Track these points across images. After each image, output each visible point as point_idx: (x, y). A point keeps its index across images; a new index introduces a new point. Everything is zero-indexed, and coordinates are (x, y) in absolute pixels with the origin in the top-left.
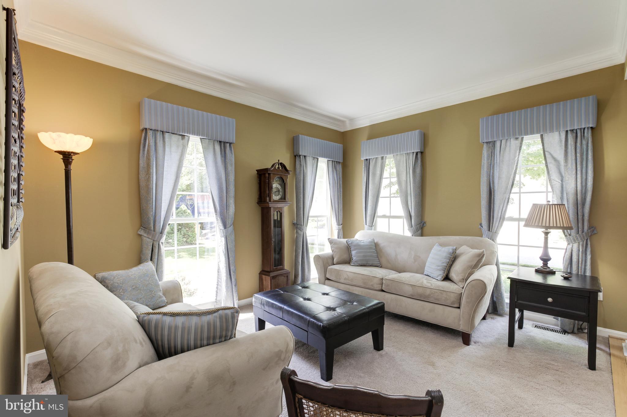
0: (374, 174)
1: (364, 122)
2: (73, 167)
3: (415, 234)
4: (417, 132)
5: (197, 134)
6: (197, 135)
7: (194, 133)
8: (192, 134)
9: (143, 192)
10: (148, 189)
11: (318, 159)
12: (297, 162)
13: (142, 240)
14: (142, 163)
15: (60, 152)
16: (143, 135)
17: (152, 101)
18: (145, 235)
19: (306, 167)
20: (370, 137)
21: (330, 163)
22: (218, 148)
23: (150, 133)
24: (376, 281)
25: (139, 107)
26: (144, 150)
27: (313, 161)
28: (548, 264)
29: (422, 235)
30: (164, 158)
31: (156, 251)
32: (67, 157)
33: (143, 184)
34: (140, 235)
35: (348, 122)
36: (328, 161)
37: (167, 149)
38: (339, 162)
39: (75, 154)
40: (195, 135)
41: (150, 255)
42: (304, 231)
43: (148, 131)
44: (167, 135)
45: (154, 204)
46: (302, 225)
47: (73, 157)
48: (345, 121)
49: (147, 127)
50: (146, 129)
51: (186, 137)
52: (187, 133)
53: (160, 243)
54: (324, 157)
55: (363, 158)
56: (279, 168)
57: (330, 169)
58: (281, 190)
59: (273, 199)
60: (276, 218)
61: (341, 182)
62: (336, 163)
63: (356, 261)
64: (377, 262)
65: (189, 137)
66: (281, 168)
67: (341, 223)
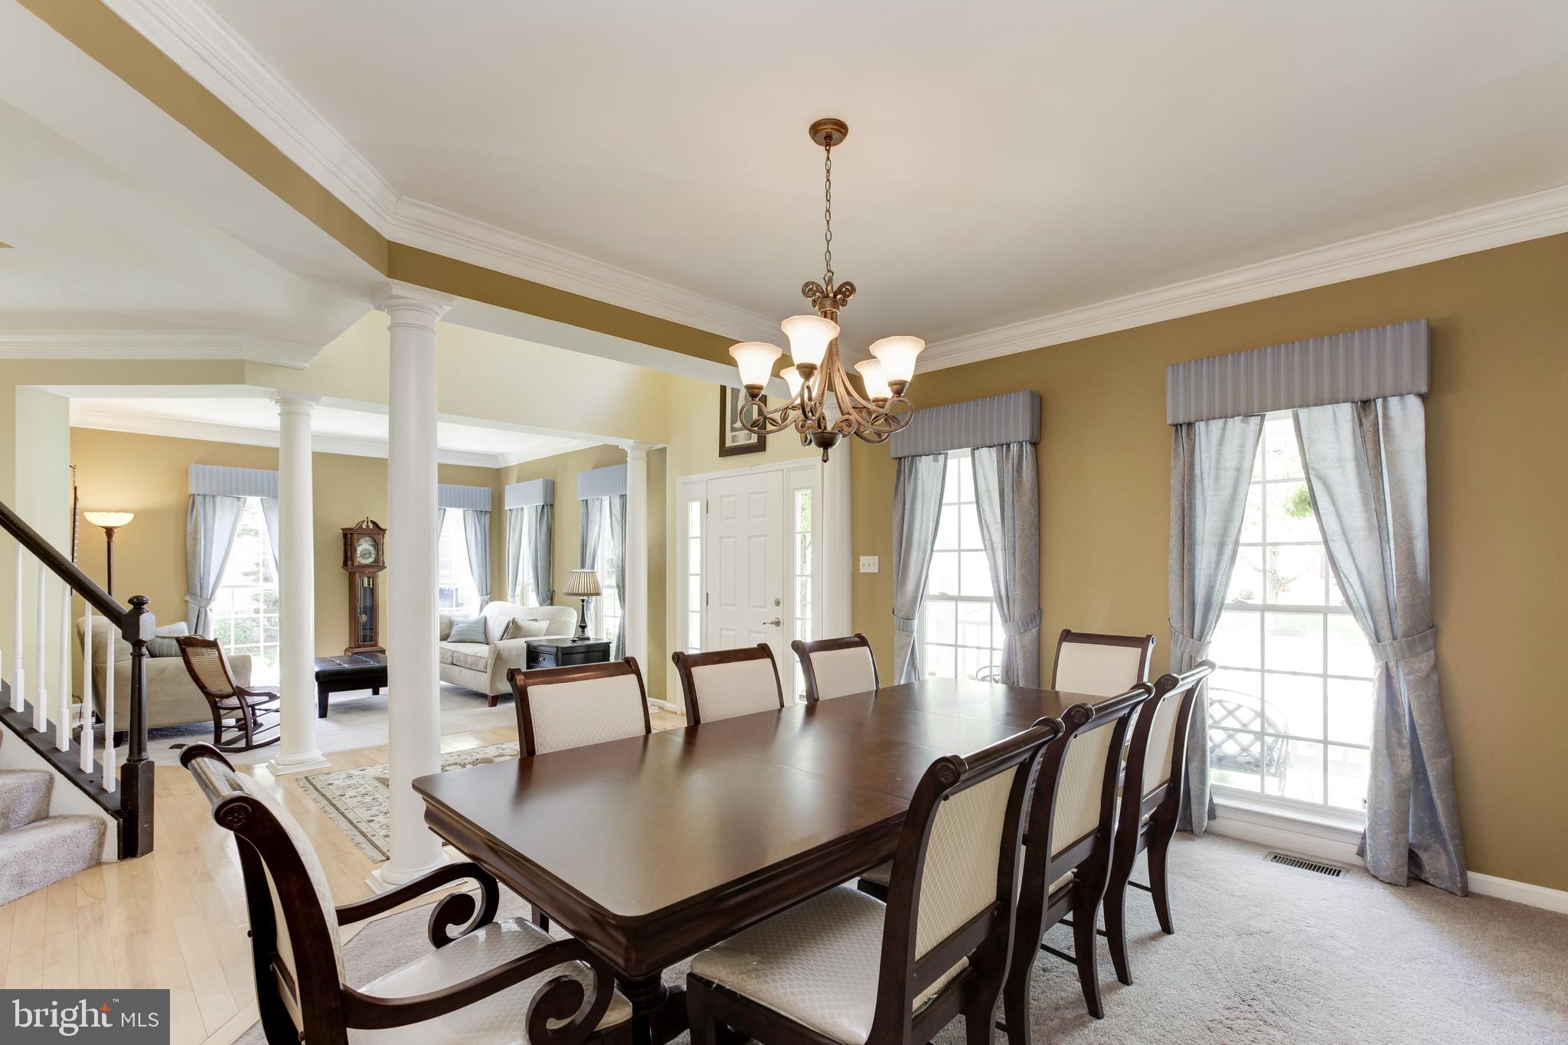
0: (515, 530)
1: (513, 461)
2: (114, 538)
3: (542, 604)
4: (542, 479)
5: (256, 494)
6: (255, 496)
7: (251, 494)
8: (249, 495)
9: (190, 558)
10: (195, 555)
11: (445, 510)
13: (188, 605)
14: (190, 528)
15: (103, 527)
16: (191, 500)
17: (201, 466)
18: (191, 601)
20: (519, 480)
21: (470, 514)
23: (199, 500)
24: (450, 654)
25: (186, 473)
26: (191, 515)
28: (585, 631)
29: (552, 604)
30: (214, 522)
31: (202, 617)
32: (109, 532)
33: (190, 549)
34: (187, 601)
35: (502, 460)
36: (464, 511)
37: (218, 512)
38: (486, 512)
39: (116, 528)
40: (252, 495)
43: (196, 496)
44: (218, 499)
45: (202, 569)
47: (115, 530)
48: (498, 456)
49: (194, 492)
50: (194, 495)
51: (242, 500)
52: (242, 495)
53: (209, 611)
54: (455, 506)
55: (507, 508)
56: (368, 526)
57: (469, 522)
58: (373, 552)
59: (359, 562)
60: (366, 585)
61: (487, 539)
62: (480, 513)
63: (455, 635)
64: (482, 638)
65: (245, 499)
66: (371, 526)
67: (488, 592)
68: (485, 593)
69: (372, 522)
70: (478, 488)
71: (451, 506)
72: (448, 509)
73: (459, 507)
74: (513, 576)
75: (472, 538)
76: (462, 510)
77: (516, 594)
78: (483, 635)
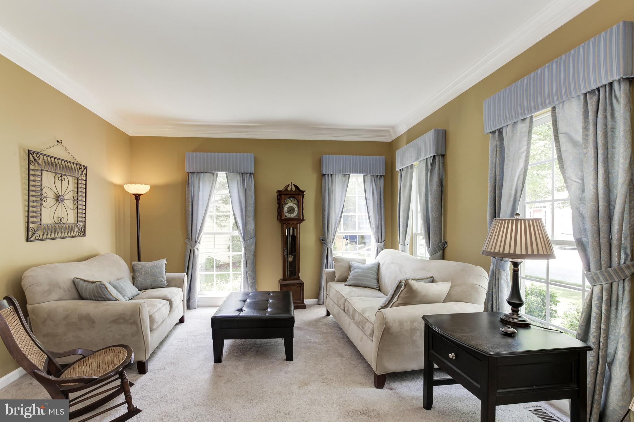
0: (405, 186)
1: (402, 128)
2: (141, 202)
5: (222, 170)
7: (218, 170)
9: (187, 215)
10: (189, 212)
11: (349, 175)
12: (323, 182)
13: (186, 246)
14: (187, 195)
15: (134, 194)
16: (187, 176)
17: (195, 153)
18: (188, 243)
19: (332, 185)
21: (368, 178)
22: (239, 178)
24: (343, 300)
25: (184, 159)
26: (188, 188)
27: (344, 178)
28: (518, 311)
30: (199, 190)
31: (192, 253)
32: (137, 197)
33: (187, 209)
34: (186, 243)
35: (391, 130)
36: (364, 176)
37: (201, 184)
38: (381, 176)
39: (141, 195)
41: (189, 256)
42: (329, 246)
43: (189, 174)
44: (202, 175)
46: (326, 241)
47: (140, 197)
48: (389, 130)
49: (189, 171)
51: (215, 174)
54: (357, 172)
55: (398, 169)
56: (291, 189)
57: (368, 184)
58: (296, 209)
59: (286, 216)
60: (291, 233)
61: (382, 197)
62: (376, 177)
63: (351, 280)
64: (374, 284)
65: (217, 174)
66: (294, 189)
67: (383, 241)
68: (380, 240)
69: (295, 186)
70: (374, 157)
71: (353, 172)
72: (351, 175)
73: (360, 173)
74: (403, 228)
75: (370, 196)
76: (362, 175)
77: (406, 243)
78: (375, 281)
